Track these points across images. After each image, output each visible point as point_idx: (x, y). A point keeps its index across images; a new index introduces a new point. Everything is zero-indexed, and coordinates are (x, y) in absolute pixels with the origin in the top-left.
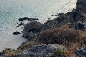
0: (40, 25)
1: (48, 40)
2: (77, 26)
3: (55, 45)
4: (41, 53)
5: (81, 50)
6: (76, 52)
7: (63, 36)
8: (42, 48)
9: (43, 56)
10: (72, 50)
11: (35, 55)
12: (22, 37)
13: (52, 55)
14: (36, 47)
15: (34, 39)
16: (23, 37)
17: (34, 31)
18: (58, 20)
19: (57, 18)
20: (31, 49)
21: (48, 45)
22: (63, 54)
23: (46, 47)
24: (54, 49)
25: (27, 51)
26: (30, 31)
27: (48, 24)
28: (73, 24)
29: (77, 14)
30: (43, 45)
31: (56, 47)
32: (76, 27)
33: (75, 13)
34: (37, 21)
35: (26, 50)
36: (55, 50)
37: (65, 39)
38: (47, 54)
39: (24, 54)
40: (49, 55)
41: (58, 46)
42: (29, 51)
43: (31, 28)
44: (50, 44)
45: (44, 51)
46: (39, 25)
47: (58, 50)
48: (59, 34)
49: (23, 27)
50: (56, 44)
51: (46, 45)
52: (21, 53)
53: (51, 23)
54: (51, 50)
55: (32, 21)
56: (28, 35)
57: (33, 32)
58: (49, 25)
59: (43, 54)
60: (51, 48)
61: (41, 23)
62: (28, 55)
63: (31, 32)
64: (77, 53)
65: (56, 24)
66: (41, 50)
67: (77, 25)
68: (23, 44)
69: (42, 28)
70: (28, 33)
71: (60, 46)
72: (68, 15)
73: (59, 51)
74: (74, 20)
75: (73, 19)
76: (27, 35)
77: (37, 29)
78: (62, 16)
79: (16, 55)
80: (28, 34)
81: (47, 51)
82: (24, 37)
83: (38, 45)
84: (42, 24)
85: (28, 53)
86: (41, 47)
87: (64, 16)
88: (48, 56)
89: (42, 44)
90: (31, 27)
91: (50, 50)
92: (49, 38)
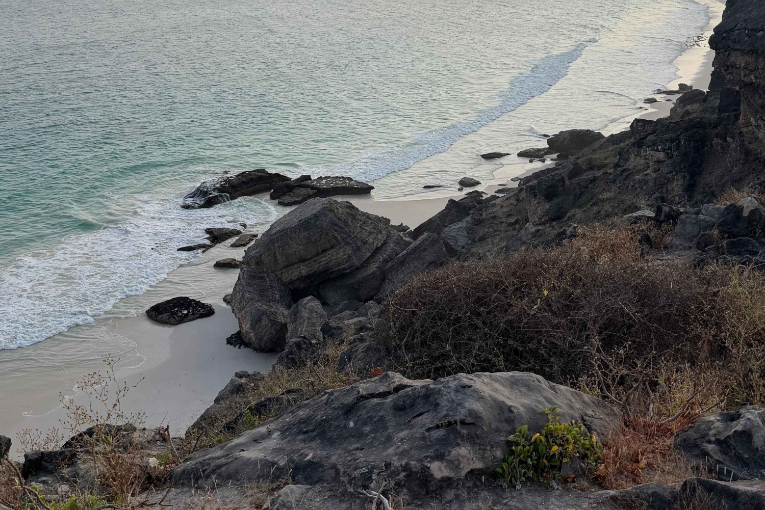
0: (382, 237)
1: (456, 347)
2: (715, 232)
3: (513, 384)
4: (391, 451)
5: (739, 426)
6: (696, 446)
7: (579, 316)
8: (399, 408)
9: (406, 468)
10: (664, 431)
11: (334, 467)
12: (230, 341)
13: (479, 465)
14: (349, 399)
15: (330, 351)
16: (237, 340)
17: (332, 296)
18: (549, 197)
19: (537, 175)
20: (305, 421)
21: (453, 384)
22: (584, 457)
23: (428, 396)
24: (505, 413)
25: (270, 433)
26: (294, 294)
27: (456, 231)
28: (673, 217)
29: (717, 141)
30: (406, 381)
31: (517, 401)
32: (703, 244)
33: (700, 125)
34: (358, 203)
35: (263, 430)
36: (509, 421)
37: (596, 340)
38: (439, 457)
39: (248, 462)
40: (455, 465)
41: (539, 390)
42: (285, 431)
43: (304, 270)
44: (464, 378)
45: (418, 431)
46: (374, 241)
47: (538, 421)
48: (547, 301)
49: (238, 254)
50: (517, 374)
51: (428, 381)
52: (219, 453)
53: (479, 222)
54: (472, 422)
55: (316, 204)
56: (284, 327)
57: (324, 304)
58: (462, 241)
59: (402, 454)
60: (477, 406)
61: (394, 222)
62: (273, 464)
63: (310, 303)
64: (705, 454)
65: (531, 228)
66: (391, 422)
67: (711, 226)
68: (236, 389)
69: (402, 262)
70: (282, 313)
71: (550, 394)
72: (640, 144)
73: (549, 435)
74: (690, 189)
75: (677, 186)
76: (274, 322)
77: (361, 275)
78: (583, 156)
79: (179, 469)
80: (281, 319)
81: (441, 432)
82: (247, 345)
83: (364, 387)
84: (402, 228)
85: (277, 451)
86: (389, 399)
87: (599, 156)
88: (446, 473)
89: (398, 378)
90: (302, 260)
91: (463, 423)
92: (457, 332)
